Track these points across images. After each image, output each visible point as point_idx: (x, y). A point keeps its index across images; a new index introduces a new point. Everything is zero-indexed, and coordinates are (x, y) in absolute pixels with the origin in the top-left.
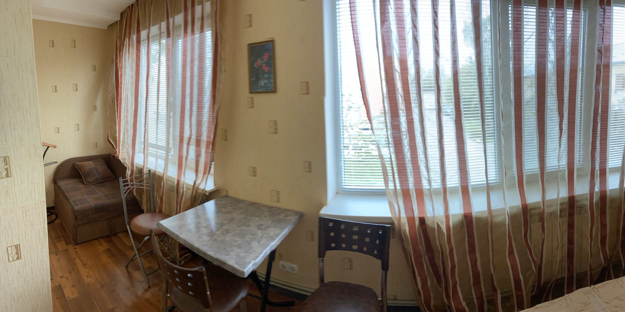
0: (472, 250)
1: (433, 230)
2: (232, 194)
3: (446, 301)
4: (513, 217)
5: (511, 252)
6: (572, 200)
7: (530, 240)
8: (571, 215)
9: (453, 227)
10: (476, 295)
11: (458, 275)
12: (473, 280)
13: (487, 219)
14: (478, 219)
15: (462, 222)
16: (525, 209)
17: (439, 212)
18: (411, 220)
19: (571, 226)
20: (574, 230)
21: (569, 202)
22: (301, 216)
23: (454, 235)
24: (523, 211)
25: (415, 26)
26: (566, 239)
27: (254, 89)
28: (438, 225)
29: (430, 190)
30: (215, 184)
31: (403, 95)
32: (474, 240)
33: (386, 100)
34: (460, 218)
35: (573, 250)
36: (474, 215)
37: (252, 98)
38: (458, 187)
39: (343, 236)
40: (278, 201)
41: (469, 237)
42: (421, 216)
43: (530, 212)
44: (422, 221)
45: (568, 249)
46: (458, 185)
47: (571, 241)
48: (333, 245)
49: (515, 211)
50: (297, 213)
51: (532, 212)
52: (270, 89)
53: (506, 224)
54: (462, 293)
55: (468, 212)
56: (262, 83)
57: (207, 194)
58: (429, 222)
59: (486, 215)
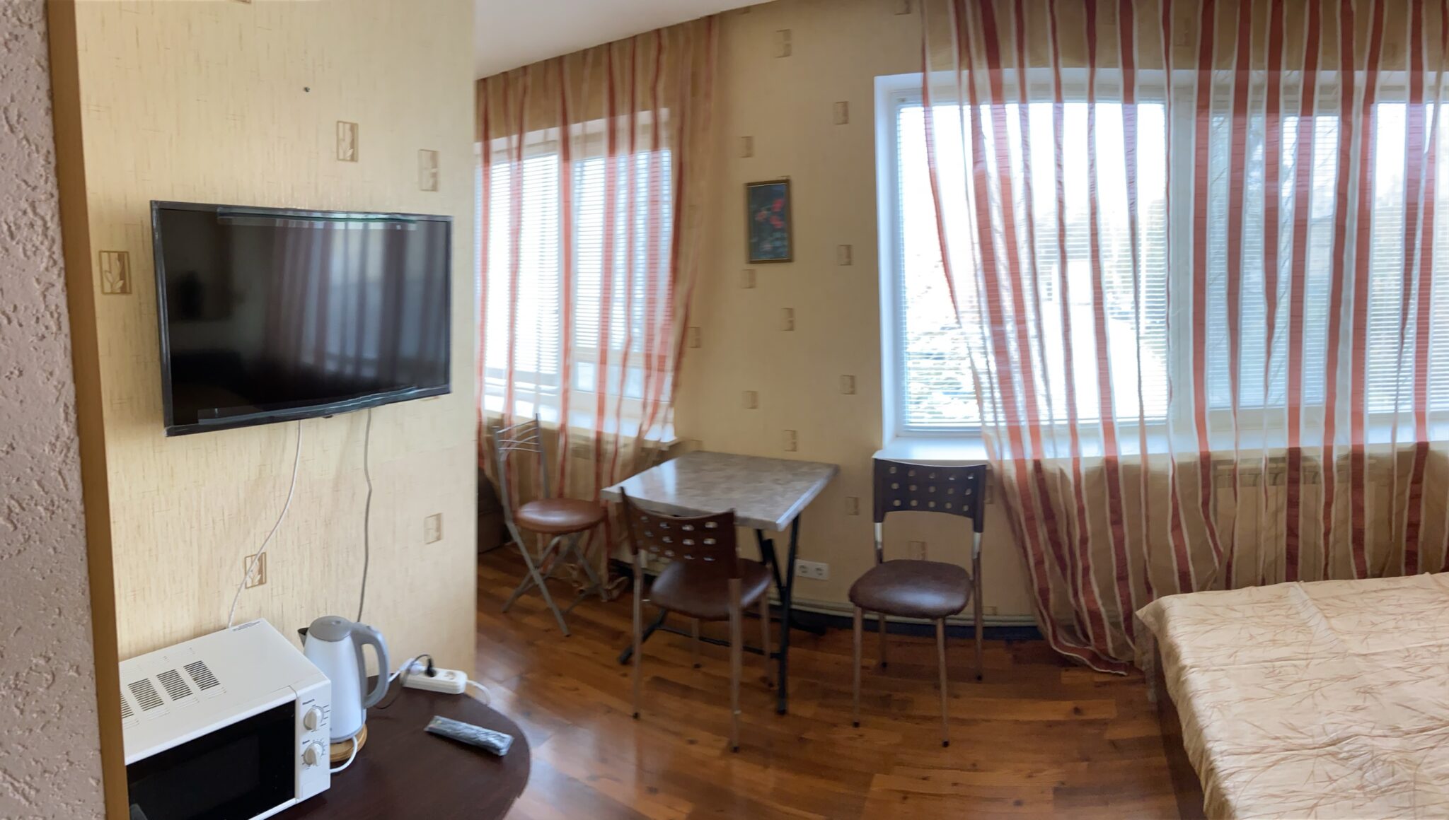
0: (1117, 521)
1: (1053, 475)
2: (708, 447)
3: (1072, 601)
4: (1182, 470)
5: (1176, 527)
6: (1294, 456)
7: (1215, 515)
8: (1294, 482)
9: (1086, 475)
10: (1121, 596)
11: (1093, 554)
12: (1117, 571)
13: (1138, 468)
14: (1127, 468)
15: (1102, 470)
16: (1206, 460)
17: (1064, 452)
18: (1020, 464)
19: (1293, 503)
20: (1298, 511)
21: (1290, 458)
22: (836, 470)
23: (1087, 489)
24: (1202, 462)
25: (1026, 144)
26: (1283, 527)
27: (756, 255)
28: (1062, 473)
29: (1050, 427)
30: (676, 433)
31: (1008, 267)
32: (1119, 502)
33: (980, 273)
34: (1098, 464)
35: (1297, 548)
36: (1120, 461)
37: (752, 272)
38: (1097, 424)
39: (913, 488)
40: (794, 450)
41: (1112, 496)
42: (1037, 458)
43: (1215, 469)
44: (1038, 465)
45: (1288, 545)
46: (1097, 421)
47: (1292, 532)
48: (897, 503)
49: (1186, 460)
50: (829, 466)
51: (1220, 467)
52: (783, 256)
53: (1167, 476)
54: (1099, 586)
55: (1111, 455)
56: (767, 246)
57: (665, 449)
58: (1048, 467)
59: (1138, 461)
